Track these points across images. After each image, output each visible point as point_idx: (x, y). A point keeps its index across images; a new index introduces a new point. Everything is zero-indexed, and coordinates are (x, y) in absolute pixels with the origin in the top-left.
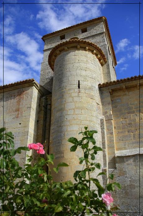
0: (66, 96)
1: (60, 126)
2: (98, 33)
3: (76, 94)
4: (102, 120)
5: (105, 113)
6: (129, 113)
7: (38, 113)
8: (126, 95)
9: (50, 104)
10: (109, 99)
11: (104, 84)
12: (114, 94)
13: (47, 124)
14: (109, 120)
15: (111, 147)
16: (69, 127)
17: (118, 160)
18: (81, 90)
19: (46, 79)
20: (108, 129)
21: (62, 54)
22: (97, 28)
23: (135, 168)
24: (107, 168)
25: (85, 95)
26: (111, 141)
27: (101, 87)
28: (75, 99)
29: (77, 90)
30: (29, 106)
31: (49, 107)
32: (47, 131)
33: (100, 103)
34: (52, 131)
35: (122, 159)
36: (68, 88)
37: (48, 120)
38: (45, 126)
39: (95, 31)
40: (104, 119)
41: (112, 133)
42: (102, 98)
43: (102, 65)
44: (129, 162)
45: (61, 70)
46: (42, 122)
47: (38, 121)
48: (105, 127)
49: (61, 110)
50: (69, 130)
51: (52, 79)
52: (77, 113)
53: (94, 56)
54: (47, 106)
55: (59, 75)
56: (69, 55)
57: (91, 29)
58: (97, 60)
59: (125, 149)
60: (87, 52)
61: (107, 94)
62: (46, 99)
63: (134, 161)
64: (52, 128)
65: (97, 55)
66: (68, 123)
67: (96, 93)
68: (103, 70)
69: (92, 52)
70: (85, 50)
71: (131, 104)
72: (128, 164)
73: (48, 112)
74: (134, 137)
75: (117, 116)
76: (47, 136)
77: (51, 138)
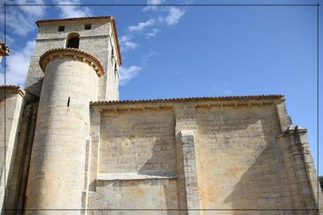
0: (54, 113)
1: (44, 145)
2: (102, 34)
3: (64, 113)
4: (88, 141)
5: (92, 134)
6: (116, 136)
7: (21, 124)
8: (116, 117)
9: (36, 115)
10: (98, 119)
11: (95, 102)
12: (105, 114)
13: (30, 137)
14: (95, 142)
15: (94, 169)
16: (52, 148)
17: (98, 183)
18: (69, 107)
19: (35, 79)
20: (93, 151)
21: (56, 60)
22: (102, 27)
23: (113, 192)
24: (87, 191)
25: (73, 114)
26: (95, 163)
27: (92, 105)
28: (63, 118)
29: (66, 107)
30: (11, 117)
31: (33, 117)
32: (29, 145)
33: (89, 123)
34: (34, 149)
35: (103, 183)
36: (56, 104)
37: (31, 132)
38: (27, 139)
39: (100, 31)
40: (91, 140)
41: (96, 156)
42: (91, 117)
43: (99, 76)
44: (108, 186)
45: (52, 81)
46: (24, 135)
47: (19, 133)
48: (90, 149)
49: (47, 128)
50: (52, 150)
51: (41, 80)
52: (62, 133)
53: (91, 67)
54: (31, 115)
55: (49, 85)
56: (64, 64)
57: (96, 27)
58: (95, 72)
59: (107, 172)
60: (84, 63)
61: (97, 113)
62: (32, 108)
63: (114, 185)
64: (34, 144)
65: (94, 66)
66: (52, 144)
67: (86, 112)
68: (99, 82)
69: (90, 63)
70: (82, 61)
71: (120, 128)
72: (107, 188)
73: (33, 122)
74: (117, 161)
75: (104, 138)
76: (28, 151)
77: (32, 156)
